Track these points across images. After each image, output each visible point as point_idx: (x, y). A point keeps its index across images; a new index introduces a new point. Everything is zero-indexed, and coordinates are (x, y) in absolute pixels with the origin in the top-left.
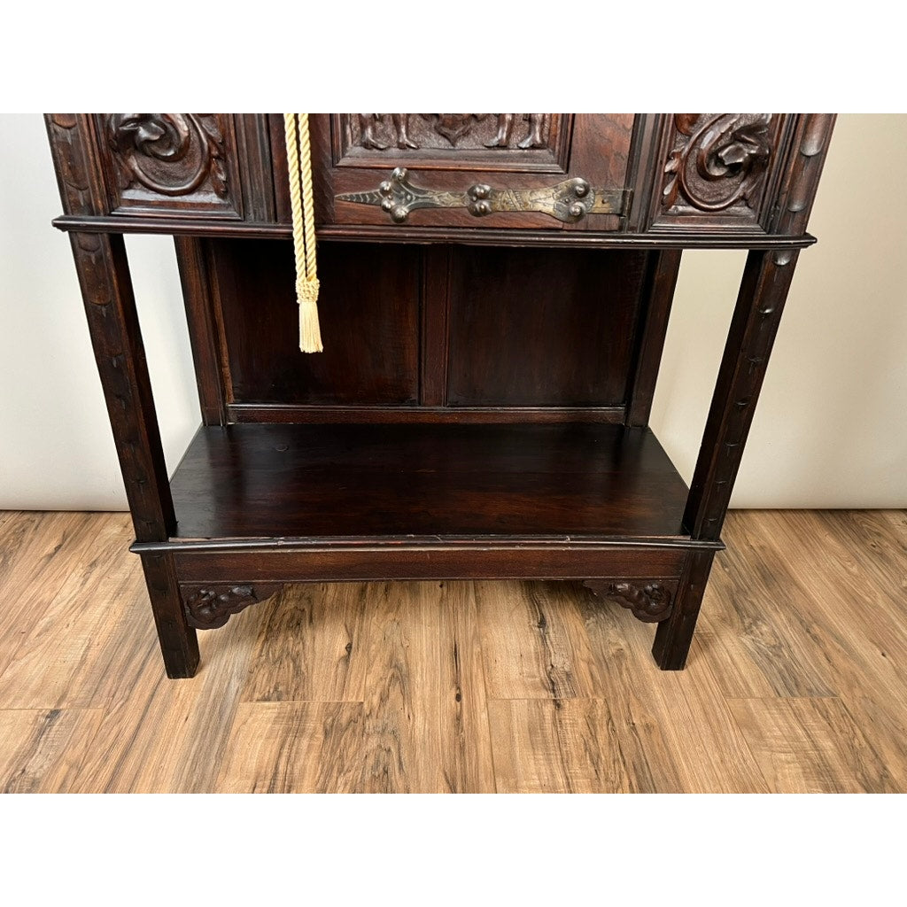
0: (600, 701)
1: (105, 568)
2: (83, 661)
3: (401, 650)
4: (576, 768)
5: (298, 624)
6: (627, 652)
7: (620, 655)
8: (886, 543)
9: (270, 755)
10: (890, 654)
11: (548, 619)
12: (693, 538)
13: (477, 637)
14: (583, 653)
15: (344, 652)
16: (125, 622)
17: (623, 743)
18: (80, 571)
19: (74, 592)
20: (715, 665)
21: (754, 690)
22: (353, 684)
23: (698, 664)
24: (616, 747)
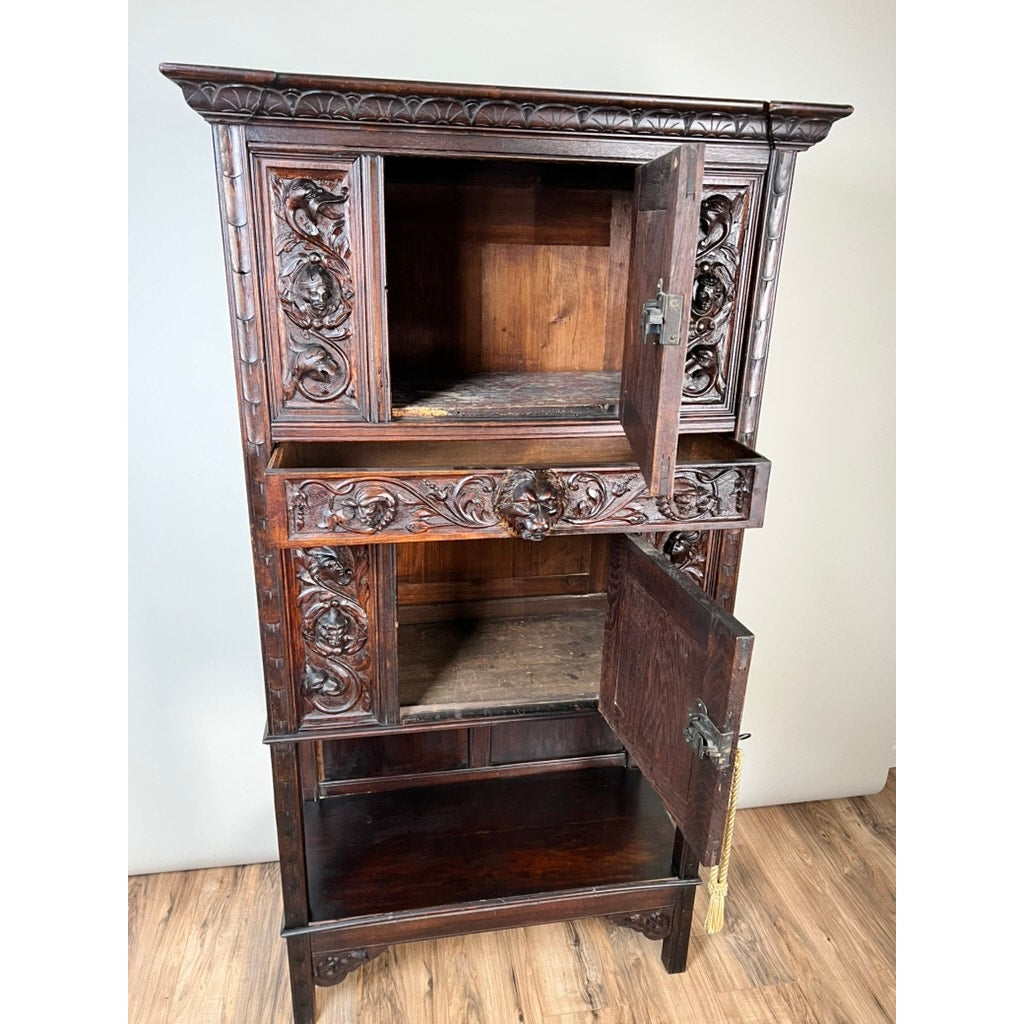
1: (216, 927)
3: (471, 981)
5: (387, 965)
6: (643, 961)
7: (637, 964)
8: (834, 832)
10: (834, 939)
11: (581, 937)
12: (680, 878)
14: (611, 966)
15: (428, 988)
16: (247, 979)
18: (196, 932)
19: (197, 955)
21: (736, 982)
22: (439, 1016)
23: (695, 965)
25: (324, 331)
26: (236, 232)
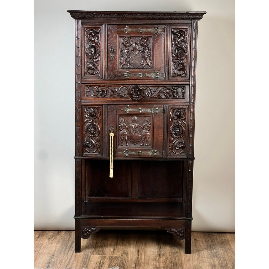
0: (170, 257)
1: (53, 239)
2: (55, 250)
3: (126, 250)
4: (161, 263)
5: (102, 247)
7: (177, 252)
9: (99, 260)
11: (162, 247)
12: (186, 217)
13: (144, 249)
14: (169, 252)
15: (113, 250)
20: (199, 254)
21: (206, 257)
22: (115, 254)
24: (171, 262)
25: (94, 59)
26: (78, 39)
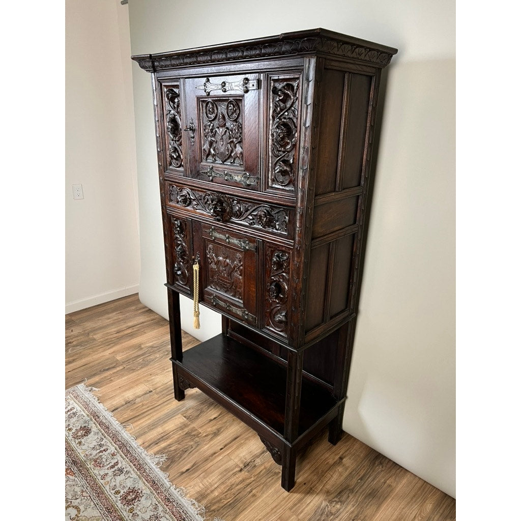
0: (253, 479)
2: (166, 384)
3: (225, 428)
4: (223, 487)
7: (277, 473)
9: (172, 429)
13: (247, 439)
15: (213, 419)
17: (242, 493)
20: (300, 500)
22: (204, 427)
24: (239, 492)
25: (176, 142)
26: (156, 107)
